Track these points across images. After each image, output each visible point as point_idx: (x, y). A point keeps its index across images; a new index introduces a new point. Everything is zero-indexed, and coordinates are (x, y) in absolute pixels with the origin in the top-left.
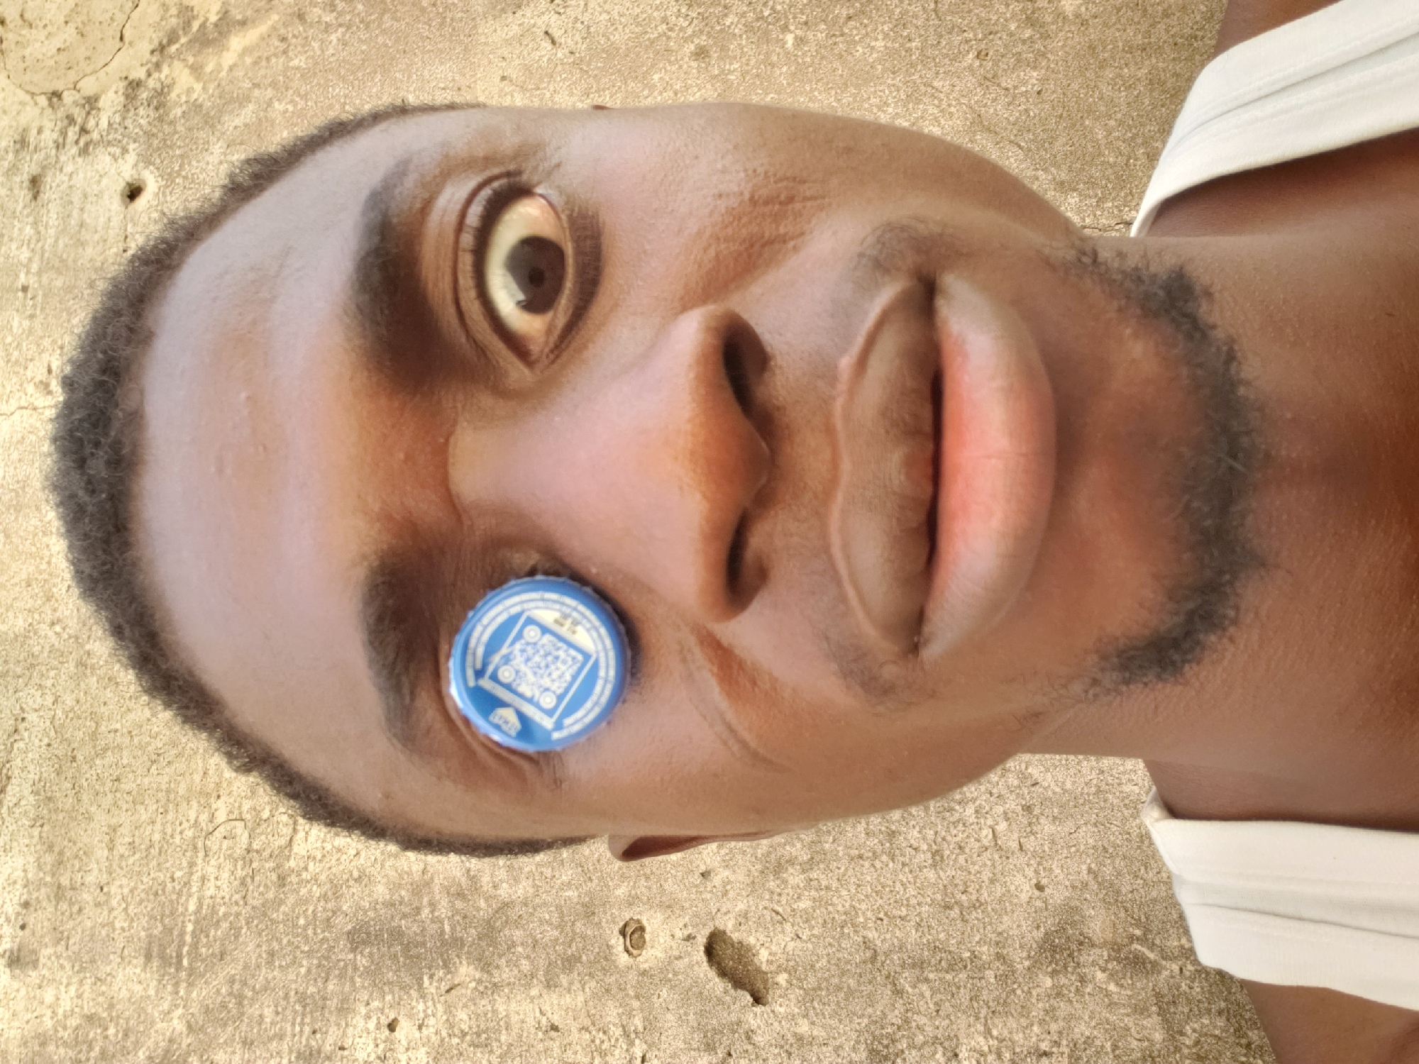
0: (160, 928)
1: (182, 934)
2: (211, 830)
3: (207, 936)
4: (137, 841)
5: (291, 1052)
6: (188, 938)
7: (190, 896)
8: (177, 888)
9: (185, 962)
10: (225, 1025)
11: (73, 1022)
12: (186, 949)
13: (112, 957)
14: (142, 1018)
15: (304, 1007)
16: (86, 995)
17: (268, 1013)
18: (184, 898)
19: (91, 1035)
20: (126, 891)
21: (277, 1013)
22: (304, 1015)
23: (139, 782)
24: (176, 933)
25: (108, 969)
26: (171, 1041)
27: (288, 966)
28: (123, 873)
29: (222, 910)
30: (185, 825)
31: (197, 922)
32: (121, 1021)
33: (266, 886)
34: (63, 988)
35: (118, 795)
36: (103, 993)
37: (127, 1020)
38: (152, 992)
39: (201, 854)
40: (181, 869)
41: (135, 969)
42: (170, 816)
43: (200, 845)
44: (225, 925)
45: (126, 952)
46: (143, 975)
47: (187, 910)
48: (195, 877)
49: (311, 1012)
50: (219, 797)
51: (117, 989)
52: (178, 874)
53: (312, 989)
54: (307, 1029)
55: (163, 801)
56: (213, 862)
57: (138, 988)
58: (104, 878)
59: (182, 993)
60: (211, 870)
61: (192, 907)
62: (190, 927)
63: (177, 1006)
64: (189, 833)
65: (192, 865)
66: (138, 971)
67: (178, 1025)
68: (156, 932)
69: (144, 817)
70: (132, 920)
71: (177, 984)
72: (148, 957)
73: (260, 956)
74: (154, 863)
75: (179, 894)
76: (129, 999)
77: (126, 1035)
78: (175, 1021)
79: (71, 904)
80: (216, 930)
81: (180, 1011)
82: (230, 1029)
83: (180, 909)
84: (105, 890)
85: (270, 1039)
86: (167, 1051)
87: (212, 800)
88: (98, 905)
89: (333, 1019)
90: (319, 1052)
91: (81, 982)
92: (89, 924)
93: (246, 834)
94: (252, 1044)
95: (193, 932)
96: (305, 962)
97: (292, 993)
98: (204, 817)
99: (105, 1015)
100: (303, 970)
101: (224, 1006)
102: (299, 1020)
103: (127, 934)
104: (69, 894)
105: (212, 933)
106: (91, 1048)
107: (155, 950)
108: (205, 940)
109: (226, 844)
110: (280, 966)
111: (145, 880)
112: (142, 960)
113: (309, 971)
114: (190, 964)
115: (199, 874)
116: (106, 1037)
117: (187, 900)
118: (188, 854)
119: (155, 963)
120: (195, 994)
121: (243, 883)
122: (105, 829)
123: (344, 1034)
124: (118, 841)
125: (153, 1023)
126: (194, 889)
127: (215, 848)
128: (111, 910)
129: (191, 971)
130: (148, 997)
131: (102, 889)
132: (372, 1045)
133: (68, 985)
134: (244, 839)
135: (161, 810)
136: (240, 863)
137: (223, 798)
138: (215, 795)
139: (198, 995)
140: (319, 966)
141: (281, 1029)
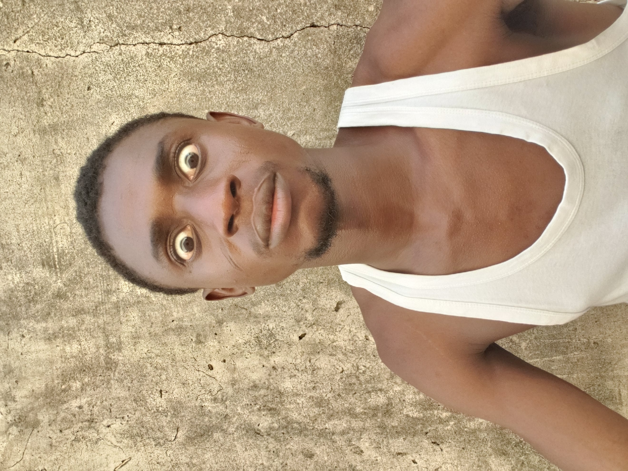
0: (45, 257)
1: (54, 258)
2: (55, 226)
3: (63, 259)
4: (28, 230)
5: (101, 290)
6: (56, 259)
7: (53, 247)
8: (48, 244)
9: (58, 267)
10: (77, 284)
11: (21, 285)
12: (56, 263)
13: (30, 265)
14: (47, 283)
15: (103, 278)
16: (23, 277)
17: (91, 280)
18: (51, 248)
19: (29, 288)
20: (29, 245)
21: (94, 280)
22: (103, 281)
23: (22, 210)
24: (51, 258)
25: (30, 269)
26: (59, 289)
27: (94, 267)
28: (25, 240)
29: (66, 251)
30: (45, 224)
31: (58, 255)
32: (39, 284)
33: (80, 243)
34: (14, 275)
35: (16, 214)
36: (30, 276)
37: (41, 284)
38: (48, 275)
39: (54, 234)
40: (48, 238)
41: (40, 269)
42: (38, 222)
43: (52, 231)
44: (69, 255)
45: (34, 264)
46: (43, 271)
47: (53, 251)
48: (53, 241)
49: (106, 280)
50: (55, 216)
51: (35, 275)
52: (47, 240)
53: (104, 273)
54: (105, 284)
55: (34, 216)
56: (59, 236)
57: (42, 274)
58: (19, 241)
59: (59, 275)
60: (59, 239)
61: (55, 250)
62: (56, 256)
63: (58, 279)
64: (48, 227)
65: (51, 237)
66: (41, 269)
67: (60, 284)
68: (44, 258)
69: (28, 222)
70: (34, 254)
71: (56, 273)
72: (43, 265)
73: (84, 264)
74: (36, 237)
75: (49, 246)
76: (40, 278)
77: (42, 288)
78: (59, 284)
79: (9, 250)
80: (66, 257)
81: (60, 281)
82: (79, 285)
83: (51, 251)
84: (20, 245)
85: (94, 287)
86: (58, 292)
87: (53, 217)
88: (19, 250)
89: (113, 281)
90: (111, 290)
91: (20, 273)
92: (18, 256)
93: (69, 227)
94: (88, 289)
95: (58, 257)
96: (100, 266)
97: (98, 275)
98: (51, 222)
99: (33, 282)
100: (100, 268)
101: (75, 279)
102: (102, 282)
103: (33, 258)
104: (7, 247)
105: (65, 258)
106: (30, 292)
107: (45, 263)
108: (63, 260)
109: (62, 231)
110: (92, 267)
111: (35, 242)
112: (41, 266)
113: (102, 268)
114: (59, 267)
115: (55, 240)
116: (35, 289)
117: (53, 248)
118: (49, 234)
119: (47, 267)
120: (64, 276)
121: (72, 243)
122: (14, 225)
123: (118, 285)
124: (20, 230)
125: (51, 284)
126: (54, 245)
127: (58, 232)
128: (25, 251)
129: (60, 269)
130: (47, 277)
131: (19, 245)
132: (128, 288)
133: (16, 274)
134: (69, 229)
135: (34, 220)
136: (69, 237)
137: (57, 216)
138: (53, 215)
139: (65, 276)
140: (105, 267)
141: (97, 284)
